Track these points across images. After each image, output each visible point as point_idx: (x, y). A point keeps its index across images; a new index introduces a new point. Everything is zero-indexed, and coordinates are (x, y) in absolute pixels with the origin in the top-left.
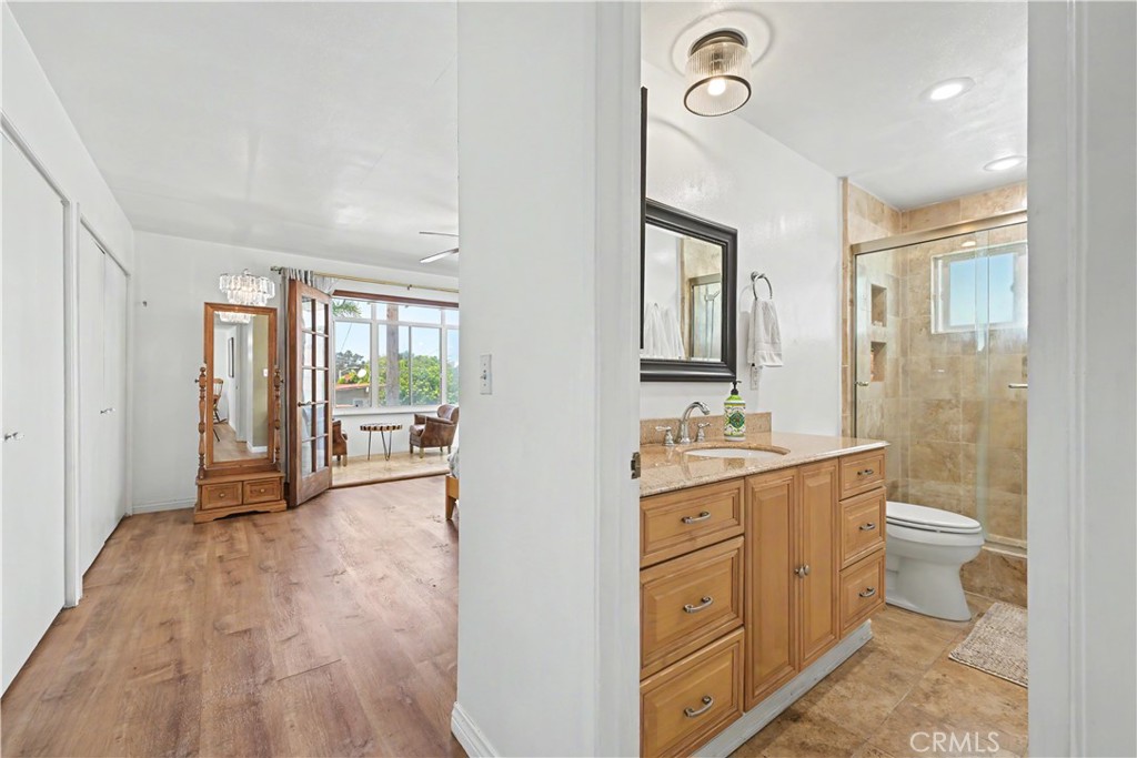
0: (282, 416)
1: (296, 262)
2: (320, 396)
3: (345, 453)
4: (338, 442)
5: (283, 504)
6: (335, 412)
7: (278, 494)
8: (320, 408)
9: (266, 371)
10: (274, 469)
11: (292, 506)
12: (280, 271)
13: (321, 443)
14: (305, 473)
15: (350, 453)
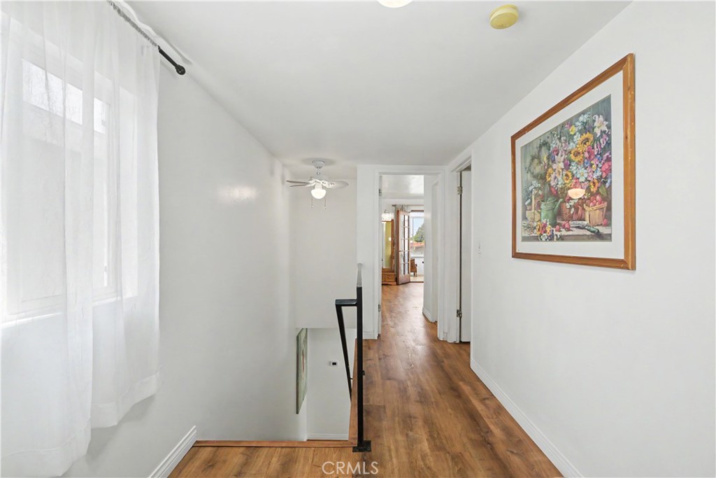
0: (395, 255)
1: (399, 202)
2: (406, 249)
3: (416, 272)
4: (413, 267)
5: (395, 283)
6: (412, 255)
7: (394, 280)
8: (406, 253)
9: (390, 239)
10: (393, 272)
11: (398, 284)
12: (395, 206)
13: (406, 265)
14: (401, 275)
15: (418, 273)
